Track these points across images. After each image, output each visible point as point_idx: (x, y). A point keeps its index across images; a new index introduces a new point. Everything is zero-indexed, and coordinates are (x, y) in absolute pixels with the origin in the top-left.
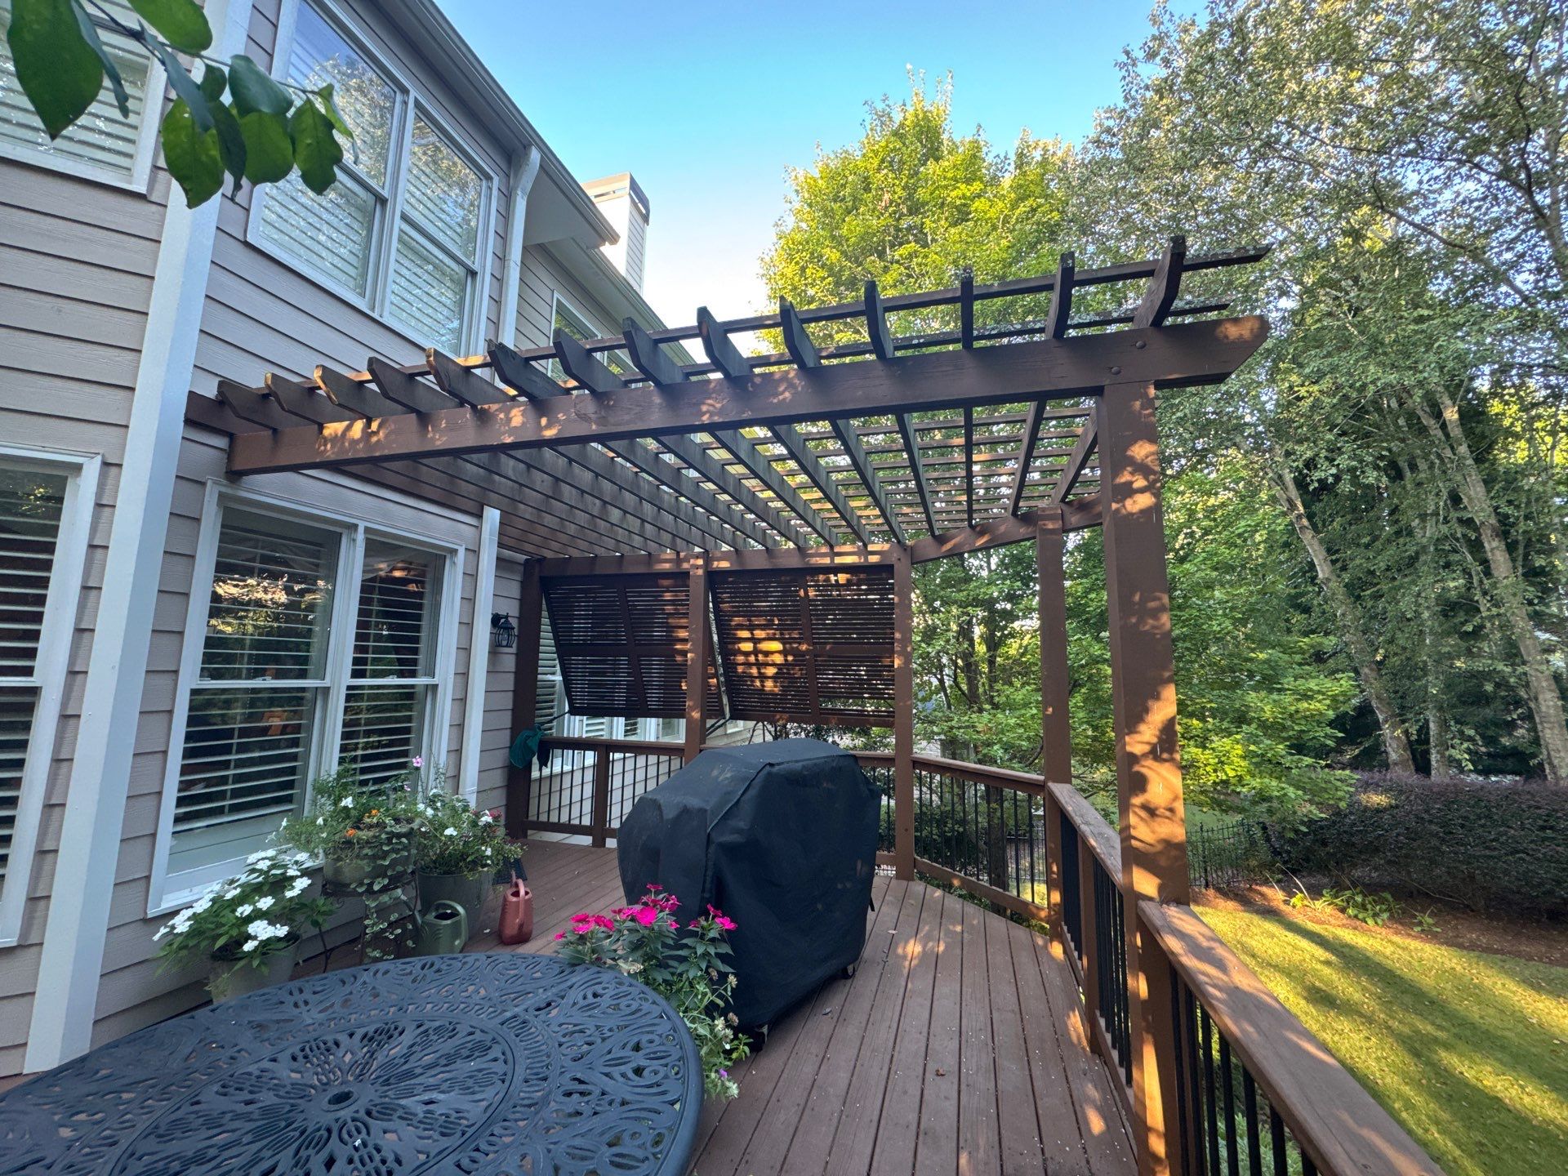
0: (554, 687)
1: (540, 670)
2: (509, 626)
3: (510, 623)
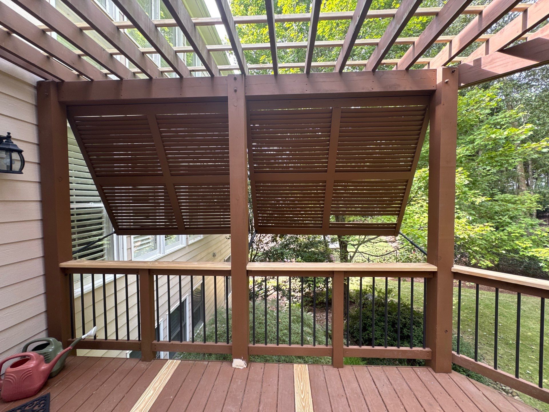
0: (100, 212)
2: (11, 147)
3: (16, 146)
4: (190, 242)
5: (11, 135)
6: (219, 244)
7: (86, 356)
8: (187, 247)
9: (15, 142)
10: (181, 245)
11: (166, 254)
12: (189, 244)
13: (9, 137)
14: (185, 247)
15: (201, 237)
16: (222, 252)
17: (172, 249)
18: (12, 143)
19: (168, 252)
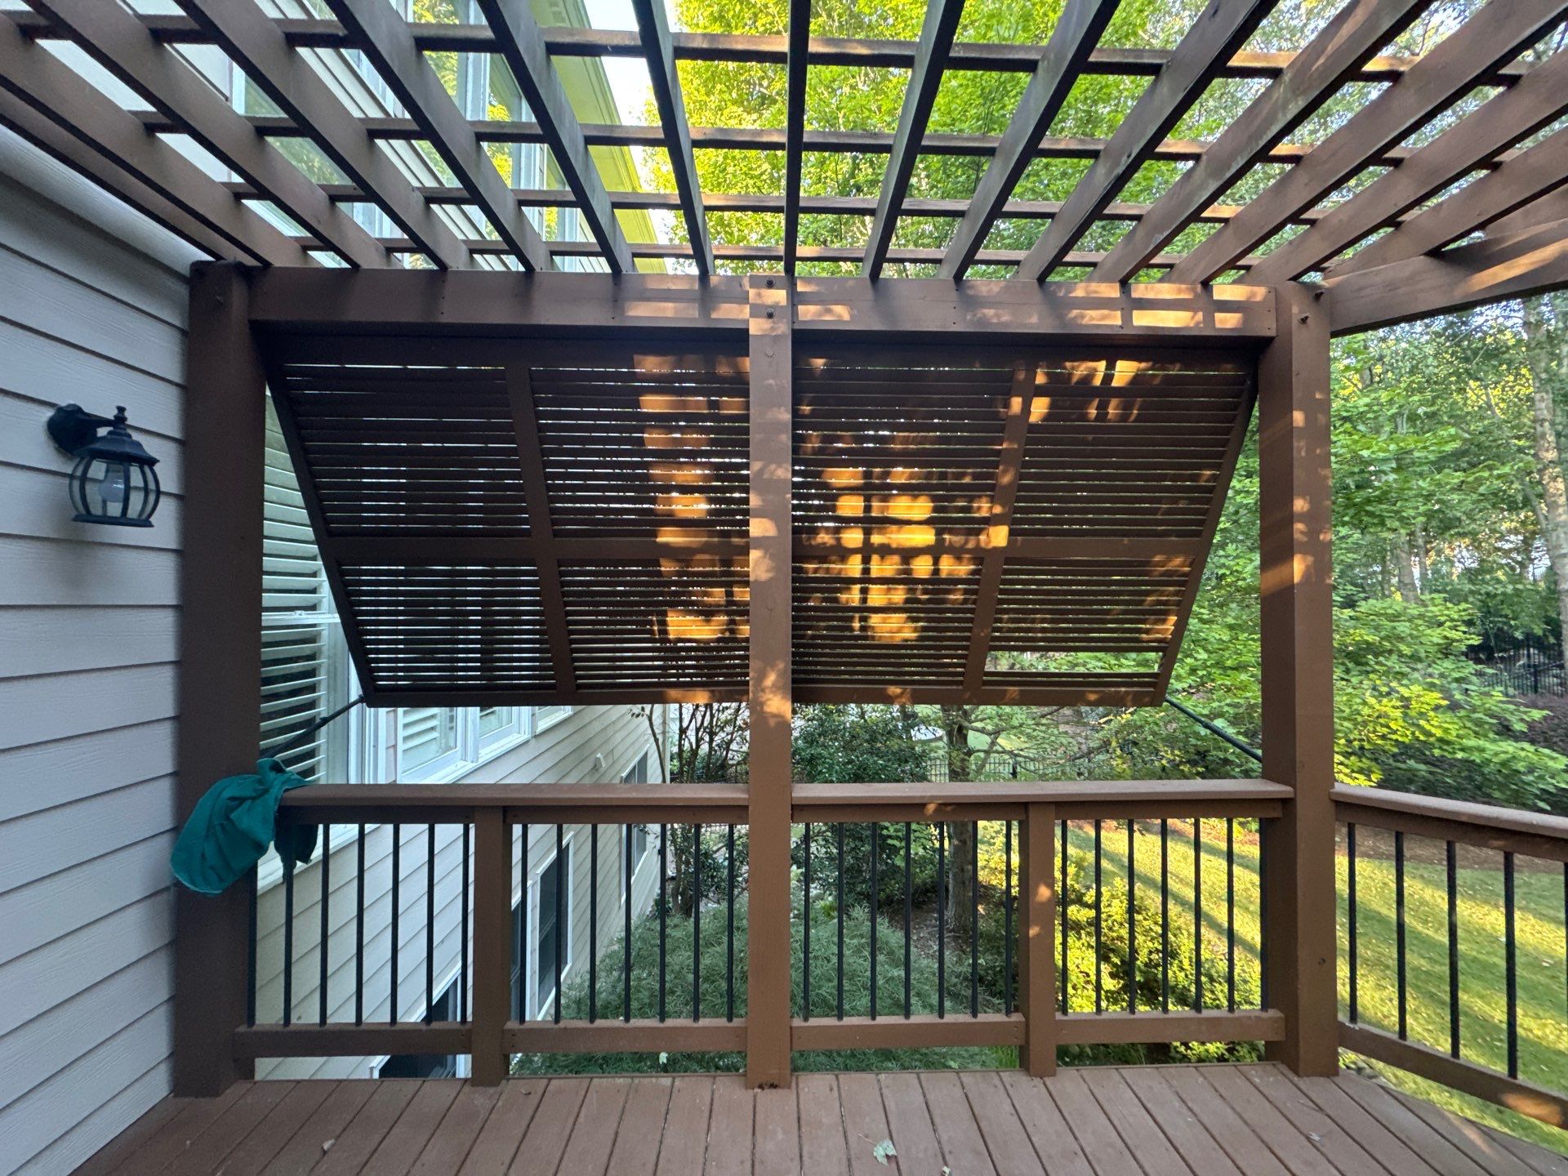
0: (312, 639)
1: (268, 599)
2: (128, 449)
3: (139, 445)
4: (543, 725)
5: (126, 414)
6: (610, 731)
7: (270, 1078)
8: (533, 742)
9: (136, 436)
10: (516, 735)
11: (482, 761)
12: (539, 730)
13: (120, 420)
14: (527, 742)
15: (565, 711)
16: (617, 753)
17: (495, 746)
18: (130, 436)
19: (486, 754)
